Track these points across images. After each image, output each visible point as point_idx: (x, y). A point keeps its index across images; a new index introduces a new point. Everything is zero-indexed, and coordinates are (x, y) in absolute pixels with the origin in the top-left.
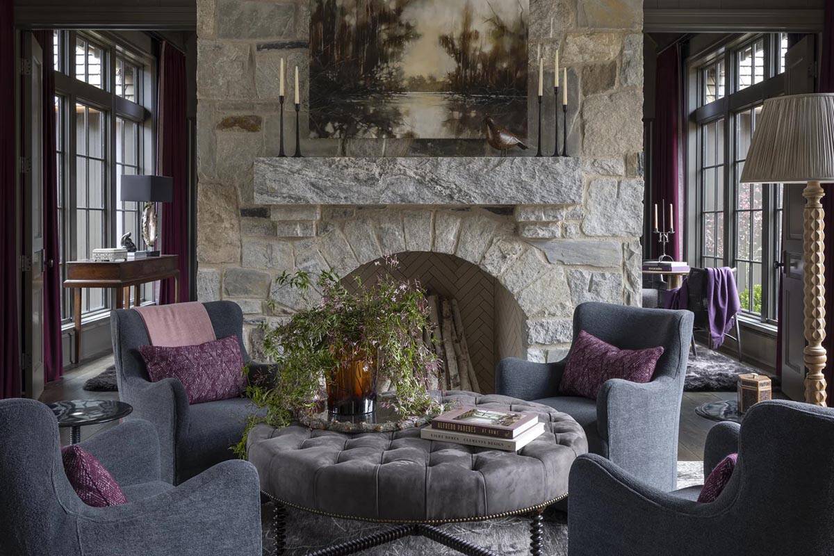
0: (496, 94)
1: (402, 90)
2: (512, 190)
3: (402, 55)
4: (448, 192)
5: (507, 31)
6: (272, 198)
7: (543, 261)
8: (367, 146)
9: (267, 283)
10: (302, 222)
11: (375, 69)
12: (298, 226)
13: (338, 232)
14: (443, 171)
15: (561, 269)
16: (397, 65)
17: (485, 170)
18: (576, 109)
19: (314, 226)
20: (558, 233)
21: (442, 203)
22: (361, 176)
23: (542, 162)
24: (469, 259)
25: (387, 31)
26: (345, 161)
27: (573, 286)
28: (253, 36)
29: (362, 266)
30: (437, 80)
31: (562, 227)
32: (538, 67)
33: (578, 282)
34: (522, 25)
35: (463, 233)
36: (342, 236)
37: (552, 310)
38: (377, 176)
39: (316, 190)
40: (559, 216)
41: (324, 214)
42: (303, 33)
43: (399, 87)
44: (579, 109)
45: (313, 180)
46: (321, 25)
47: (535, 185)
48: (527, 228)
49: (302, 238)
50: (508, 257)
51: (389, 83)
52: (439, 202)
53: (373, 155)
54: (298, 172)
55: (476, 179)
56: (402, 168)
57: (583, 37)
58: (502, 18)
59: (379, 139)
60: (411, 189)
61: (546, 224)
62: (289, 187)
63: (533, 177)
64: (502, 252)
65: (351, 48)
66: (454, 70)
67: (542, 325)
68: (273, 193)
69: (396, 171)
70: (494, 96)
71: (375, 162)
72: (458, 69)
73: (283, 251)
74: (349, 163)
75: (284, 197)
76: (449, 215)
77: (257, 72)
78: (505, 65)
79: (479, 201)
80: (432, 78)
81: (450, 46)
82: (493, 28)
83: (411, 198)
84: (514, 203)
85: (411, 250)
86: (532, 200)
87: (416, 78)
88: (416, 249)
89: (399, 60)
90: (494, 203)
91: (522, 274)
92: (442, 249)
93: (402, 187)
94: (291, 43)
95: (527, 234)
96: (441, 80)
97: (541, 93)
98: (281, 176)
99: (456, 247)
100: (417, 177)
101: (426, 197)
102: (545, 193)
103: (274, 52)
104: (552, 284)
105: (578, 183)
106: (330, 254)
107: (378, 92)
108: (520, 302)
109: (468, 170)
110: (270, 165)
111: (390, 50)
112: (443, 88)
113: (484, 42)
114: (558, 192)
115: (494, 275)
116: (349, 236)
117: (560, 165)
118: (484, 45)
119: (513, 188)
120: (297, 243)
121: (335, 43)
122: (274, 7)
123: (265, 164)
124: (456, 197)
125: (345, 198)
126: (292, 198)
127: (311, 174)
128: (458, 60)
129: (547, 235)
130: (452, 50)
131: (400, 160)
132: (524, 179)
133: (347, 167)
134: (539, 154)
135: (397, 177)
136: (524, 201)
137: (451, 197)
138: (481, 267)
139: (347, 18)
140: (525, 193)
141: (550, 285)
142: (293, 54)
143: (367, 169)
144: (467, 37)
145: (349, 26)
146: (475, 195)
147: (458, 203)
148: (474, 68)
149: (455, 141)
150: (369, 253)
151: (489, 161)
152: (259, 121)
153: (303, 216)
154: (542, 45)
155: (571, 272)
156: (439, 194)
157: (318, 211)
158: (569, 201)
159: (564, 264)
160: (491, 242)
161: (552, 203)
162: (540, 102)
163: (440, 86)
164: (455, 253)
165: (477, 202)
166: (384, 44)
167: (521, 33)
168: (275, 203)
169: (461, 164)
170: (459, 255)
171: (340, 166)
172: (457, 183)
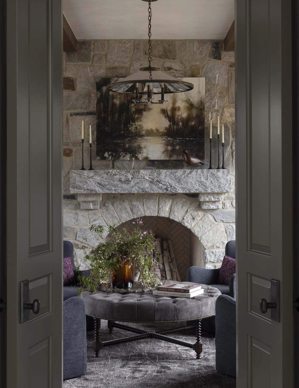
0: (189, 138)
1: (142, 136)
2: (196, 185)
3: (142, 119)
4: (165, 187)
5: (194, 106)
6: (79, 190)
7: (213, 220)
8: (125, 163)
9: (76, 232)
10: (93, 202)
11: (129, 125)
12: (91, 203)
13: (111, 207)
14: (162, 176)
15: (222, 224)
16: (140, 123)
17: (183, 176)
18: (229, 144)
19: (99, 204)
20: (221, 206)
21: (163, 192)
22: (123, 179)
23: (211, 172)
24: (176, 220)
25: (135, 107)
26: (115, 171)
27: (228, 233)
28: (68, 109)
29: (122, 223)
30: (160, 131)
31: (222, 203)
32: (210, 124)
33: (231, 231)
34: (202, 103)
35: (173, 207)
36: (112, 208)
37: (218, 245)
38: (130, 179)
39: (100, 186)
40: (220, 198)
41: (104, 197)
42: (93, 107)
43: (141, 134)
44: (230, 145)
45: (99, 181)
46: (102, 104)
47: (208, 183)
48: (205, 204)
49: (93, 210)
50: (196, 218)
51: (136, 132)
52: (161, 192)
53: (128, 168)
54: (92, 177)
55: (179, 181)
56: (142, 175)
57: (232, 109)
58: (191, 100)
59: (131, 160)
60: (147, 185)
61: (214, 202)
62: (87, 185)
63: (207, 179)
64: (192, 216)
65: (117, 115)
66: (168, 126)
67: (213, 253)
68: (79, 188)
69: (139, 177)
70: (188, 139)
71: (129, 172)
72: (170, 126)
73: (83, 216)
74: (116, 173)
75: (85, 190)
76: (166, 198)
77: (70, 127)
78: (193, 123)
79: (180, 191)
80: (157, 130)
81: (166, 114)
82: (187, 105)
83: (147, 190)
84: (198, 192)
85: (147, 215)
86: (207, 191)
87: (149, 130)
88: (149, 215)
89: (141, 121)
90: (188, 192)
91: (203, 227)
92: (162, 215)
93: (143, 185)
94: (87, 113)
95: (205, 207)
96: (162, 131)
97: (211, 137)
98: (83, 179)
99: (170, 214)
100: (150, 180)
101: (154, 189)
102: (213, 187)
103: (78, 117)
104: (218, 232)
105: (229, 182)
106: (107, 217)
107: (130, 137)
108: (202, 241)
109: (175, 176)
110: (78, 174)
111: (136, 116)
112: (162, 135)
113: (183, 112)
114: (219, 187)
115: (189, 227)
116: (116, 208)
117: (220, 173)
118: (183, 114)
119: (197, 184)
120: (90, 212)
121: (109, 113)
122: (78, 95)
123: (75, 173)
124: (169, 189)
125: (115, 190)
126: (89, 190)
127: (98, 179)
128: (170, 121)
129: (215, 207)
130: (167, 116)
131: (142, 171)
132: (203, 181)
133: (115, 175)
134: (210, 168)
135: (140, 179)
136: (203, 191)
137: (167, 189)
138: (182, 224)
139: (115, 100)
140: (203, 187)
141: (216, 233)
142: (89, 118)
143: (126, 176)
144: (174, 109)
145: (116, 104)
146: (179, 188)
147: (170, 192)
148: (178, 125)
149: (169, 160)
150: (126, 217)
151: (185, 171)
152: (71, 151)
153: (94, 199)
154: (212, 113)
155: (227, 226)
156: (161, 188)
157: (101, 196)
158: (225, 191)
159: (223, 222)
160: (187, 211)
161: (217, 192)
162: (211, 142)
163: (161, 134)
164: (169, 217)
165: (179, 192)
166: (133, 113)
167: (201, 107)
168: (80, 193)
169: (171, 173)
170: (171, 218)
171: (112, 174)
172: (169, 182)
